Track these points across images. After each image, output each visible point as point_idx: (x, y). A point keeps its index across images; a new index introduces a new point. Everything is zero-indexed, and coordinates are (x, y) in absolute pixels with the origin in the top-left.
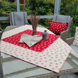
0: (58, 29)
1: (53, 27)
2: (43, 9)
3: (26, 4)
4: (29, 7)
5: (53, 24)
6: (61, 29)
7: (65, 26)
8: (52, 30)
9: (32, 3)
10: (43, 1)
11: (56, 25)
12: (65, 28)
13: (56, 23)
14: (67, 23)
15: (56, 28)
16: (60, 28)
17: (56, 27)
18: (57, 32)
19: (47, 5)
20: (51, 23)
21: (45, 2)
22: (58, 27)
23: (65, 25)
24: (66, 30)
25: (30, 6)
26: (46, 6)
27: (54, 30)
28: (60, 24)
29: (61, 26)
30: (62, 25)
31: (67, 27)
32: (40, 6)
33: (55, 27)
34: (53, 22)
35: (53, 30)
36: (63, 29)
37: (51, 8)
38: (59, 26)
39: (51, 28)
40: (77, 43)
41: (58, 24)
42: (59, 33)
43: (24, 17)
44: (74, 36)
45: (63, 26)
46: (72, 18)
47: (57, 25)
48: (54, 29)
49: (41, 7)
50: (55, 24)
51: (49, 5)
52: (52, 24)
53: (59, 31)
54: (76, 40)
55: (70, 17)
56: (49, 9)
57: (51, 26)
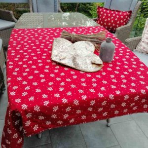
0: (112, 21)
1: (104, 17)
5: (104, 13)
6: (118, 22)
7: (126, 17)
8: (102, 23)
11: (109, 15)
12: (125, 20)
13: (110, 10)
14: (130, 12)
15: (109, 19)
16: (116, 19)
17: (110, 17)
18: (111, 27)
20: (101, 10)
22: (112, 18)
24: (126, 24)
27: (105, 24)
28: (117, 13)
29: (118, 16)
30: (121, 14)
31: (129, 18)
33: (107, 17)
38: (115, 17)
39: (101, 19)
40: (144, 48)
41: (112, 12)
42: (115, 29)
45: (122, 17)
48: (105, 22)
50: (108, 12)
52: (102, 13)
53: (114, 25)
54: (143, 42)
57: (101, 16)
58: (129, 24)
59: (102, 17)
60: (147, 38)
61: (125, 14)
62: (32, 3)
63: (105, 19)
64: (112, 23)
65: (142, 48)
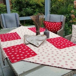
0: (53, 28)
2: (30, 10)
3: (12, 5)
4: (15, 9)
5: (48, 24)
6: (56, 28)
9: (18, 4)
10: (29, 2)
11: (51, 25)
12: (60, 26)
13: (51, 22)
14: (62, 22)
15: (51, 27)
17: (52, 26)
19: (34, 5)
21: (31, 2)
22: (53, 26)
23: (60, 24)
24: (60, 29)
25: (16, 7)
26: (33, 7)
28: (55, 23)
29: (56, 25)
30: (57, 24)
31: (61, 26)
33: (50, 26)
34: (48, 22)
35: (48, 29)
36: (58, 28)
37: (38, 8)
38: (54, 26)
39: (46, 28)
40: (75, 40)
41: (52, 23)
44: (71, 33)
45: (58, 25)
46: (65, 17)
47: (52, 25)
49: (27, 8)
51: (35, 6)
52: (47, 24)
53: (54, 30)
54: (73, 37)
55: (63, 15)
56: (36, 10)
58: (62, 29)
59: (47, 26)
60: (75, 35)
62: (3, 22)
64: (53, 29)
65: (73, 40)
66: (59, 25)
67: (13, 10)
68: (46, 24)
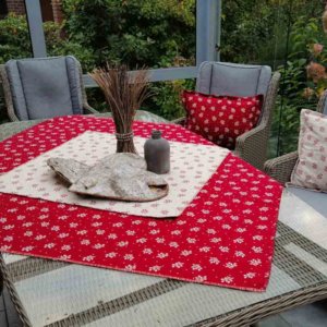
0: (223, 122)
1: (201, 115)
3: (64, 21)
5: (199, 104)
6: (237, 124)
7: (253, 109)
8: (198, 128)
9: (92, 18)
11: (213, 108)
12: (251, 116)
13: (214, 97)
14: (260, 97)
15: (214, 118)
16: (231, 117)
17: (216, 113)
18: (221, 137)
20: (191, 98)
22: (221, 114)
23: (251, 106)
25: (84, 31)
26: (155, 29)
27: (206, 130)
28: (229, 102)
29: (233, 110)
30: (239, 104)
31: (259, 112)
32: (127, 30)
33: (208, 114)
34: (201, 95)
35: (202, 129)
37: (175, 34)
38: (227, 112)
39: (194, 120)
40: (309, 177)
41: (220, 101)
42: (231, 139)
43: (70, 81)
44: (296, 149)
45: (243, 110)
47: (219, 107)
48: (207, 125)
49: (130, 33)
50: (209, 101)
51: (166, 24)
52: (194, 105)
53: (227, 130)
54: (304, 163)
56: (168, 42)
57: (192, 112)
58: (262, 125)
59: (196, 115)
60: (311, 155)
61: (249, 103)
62: (13, 97)
63: (204, 118)
64: (222, 128)
65: (303, 177)
66: (249, 108)
67: (70, 45)
68: (191, 103)
